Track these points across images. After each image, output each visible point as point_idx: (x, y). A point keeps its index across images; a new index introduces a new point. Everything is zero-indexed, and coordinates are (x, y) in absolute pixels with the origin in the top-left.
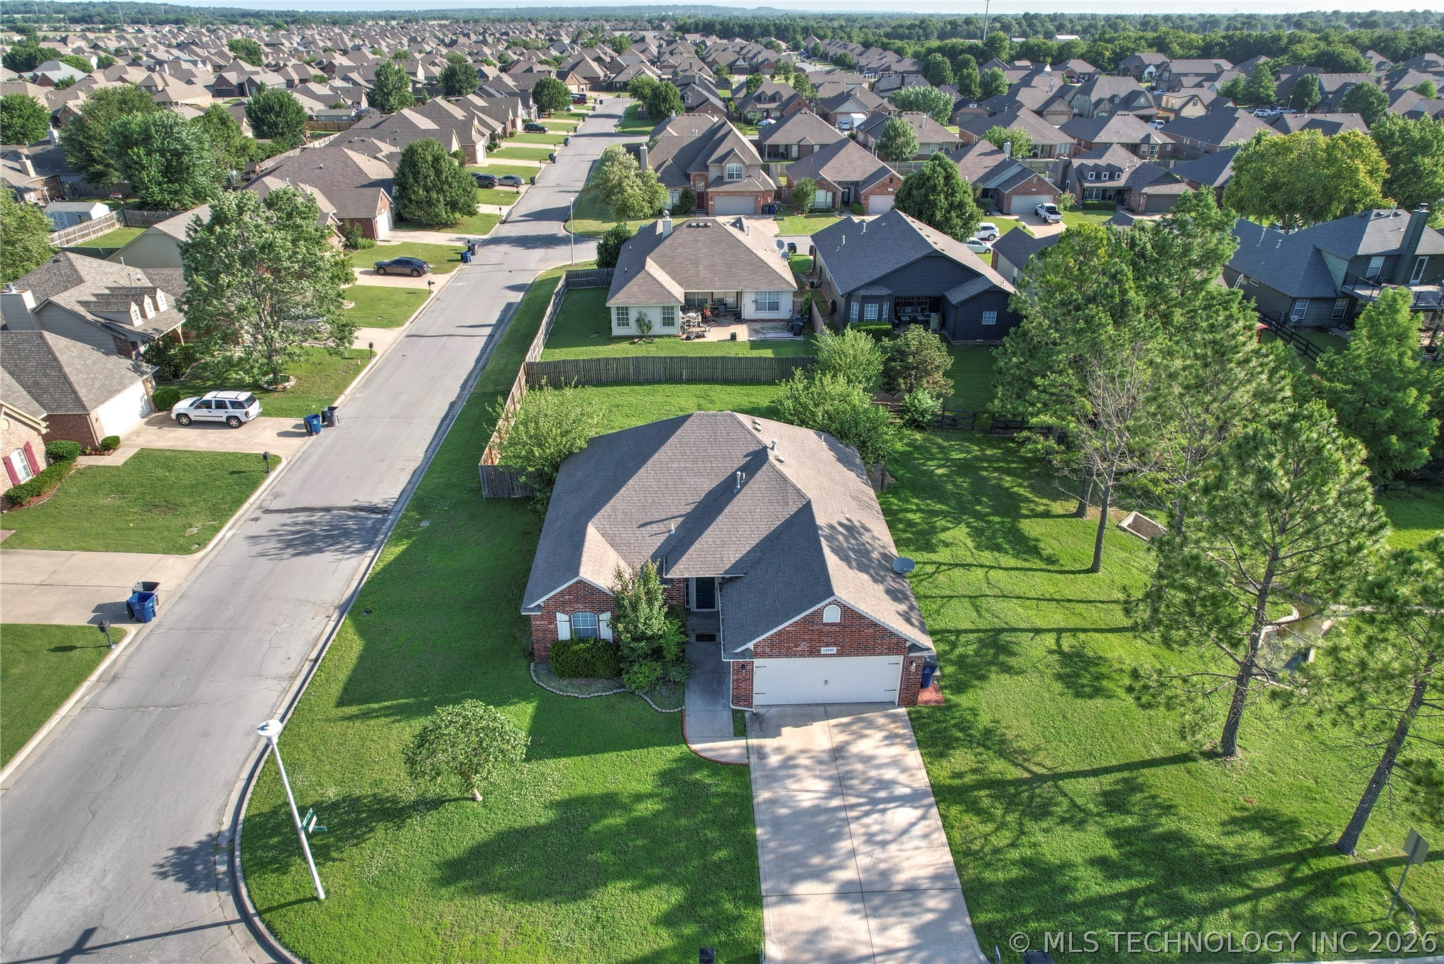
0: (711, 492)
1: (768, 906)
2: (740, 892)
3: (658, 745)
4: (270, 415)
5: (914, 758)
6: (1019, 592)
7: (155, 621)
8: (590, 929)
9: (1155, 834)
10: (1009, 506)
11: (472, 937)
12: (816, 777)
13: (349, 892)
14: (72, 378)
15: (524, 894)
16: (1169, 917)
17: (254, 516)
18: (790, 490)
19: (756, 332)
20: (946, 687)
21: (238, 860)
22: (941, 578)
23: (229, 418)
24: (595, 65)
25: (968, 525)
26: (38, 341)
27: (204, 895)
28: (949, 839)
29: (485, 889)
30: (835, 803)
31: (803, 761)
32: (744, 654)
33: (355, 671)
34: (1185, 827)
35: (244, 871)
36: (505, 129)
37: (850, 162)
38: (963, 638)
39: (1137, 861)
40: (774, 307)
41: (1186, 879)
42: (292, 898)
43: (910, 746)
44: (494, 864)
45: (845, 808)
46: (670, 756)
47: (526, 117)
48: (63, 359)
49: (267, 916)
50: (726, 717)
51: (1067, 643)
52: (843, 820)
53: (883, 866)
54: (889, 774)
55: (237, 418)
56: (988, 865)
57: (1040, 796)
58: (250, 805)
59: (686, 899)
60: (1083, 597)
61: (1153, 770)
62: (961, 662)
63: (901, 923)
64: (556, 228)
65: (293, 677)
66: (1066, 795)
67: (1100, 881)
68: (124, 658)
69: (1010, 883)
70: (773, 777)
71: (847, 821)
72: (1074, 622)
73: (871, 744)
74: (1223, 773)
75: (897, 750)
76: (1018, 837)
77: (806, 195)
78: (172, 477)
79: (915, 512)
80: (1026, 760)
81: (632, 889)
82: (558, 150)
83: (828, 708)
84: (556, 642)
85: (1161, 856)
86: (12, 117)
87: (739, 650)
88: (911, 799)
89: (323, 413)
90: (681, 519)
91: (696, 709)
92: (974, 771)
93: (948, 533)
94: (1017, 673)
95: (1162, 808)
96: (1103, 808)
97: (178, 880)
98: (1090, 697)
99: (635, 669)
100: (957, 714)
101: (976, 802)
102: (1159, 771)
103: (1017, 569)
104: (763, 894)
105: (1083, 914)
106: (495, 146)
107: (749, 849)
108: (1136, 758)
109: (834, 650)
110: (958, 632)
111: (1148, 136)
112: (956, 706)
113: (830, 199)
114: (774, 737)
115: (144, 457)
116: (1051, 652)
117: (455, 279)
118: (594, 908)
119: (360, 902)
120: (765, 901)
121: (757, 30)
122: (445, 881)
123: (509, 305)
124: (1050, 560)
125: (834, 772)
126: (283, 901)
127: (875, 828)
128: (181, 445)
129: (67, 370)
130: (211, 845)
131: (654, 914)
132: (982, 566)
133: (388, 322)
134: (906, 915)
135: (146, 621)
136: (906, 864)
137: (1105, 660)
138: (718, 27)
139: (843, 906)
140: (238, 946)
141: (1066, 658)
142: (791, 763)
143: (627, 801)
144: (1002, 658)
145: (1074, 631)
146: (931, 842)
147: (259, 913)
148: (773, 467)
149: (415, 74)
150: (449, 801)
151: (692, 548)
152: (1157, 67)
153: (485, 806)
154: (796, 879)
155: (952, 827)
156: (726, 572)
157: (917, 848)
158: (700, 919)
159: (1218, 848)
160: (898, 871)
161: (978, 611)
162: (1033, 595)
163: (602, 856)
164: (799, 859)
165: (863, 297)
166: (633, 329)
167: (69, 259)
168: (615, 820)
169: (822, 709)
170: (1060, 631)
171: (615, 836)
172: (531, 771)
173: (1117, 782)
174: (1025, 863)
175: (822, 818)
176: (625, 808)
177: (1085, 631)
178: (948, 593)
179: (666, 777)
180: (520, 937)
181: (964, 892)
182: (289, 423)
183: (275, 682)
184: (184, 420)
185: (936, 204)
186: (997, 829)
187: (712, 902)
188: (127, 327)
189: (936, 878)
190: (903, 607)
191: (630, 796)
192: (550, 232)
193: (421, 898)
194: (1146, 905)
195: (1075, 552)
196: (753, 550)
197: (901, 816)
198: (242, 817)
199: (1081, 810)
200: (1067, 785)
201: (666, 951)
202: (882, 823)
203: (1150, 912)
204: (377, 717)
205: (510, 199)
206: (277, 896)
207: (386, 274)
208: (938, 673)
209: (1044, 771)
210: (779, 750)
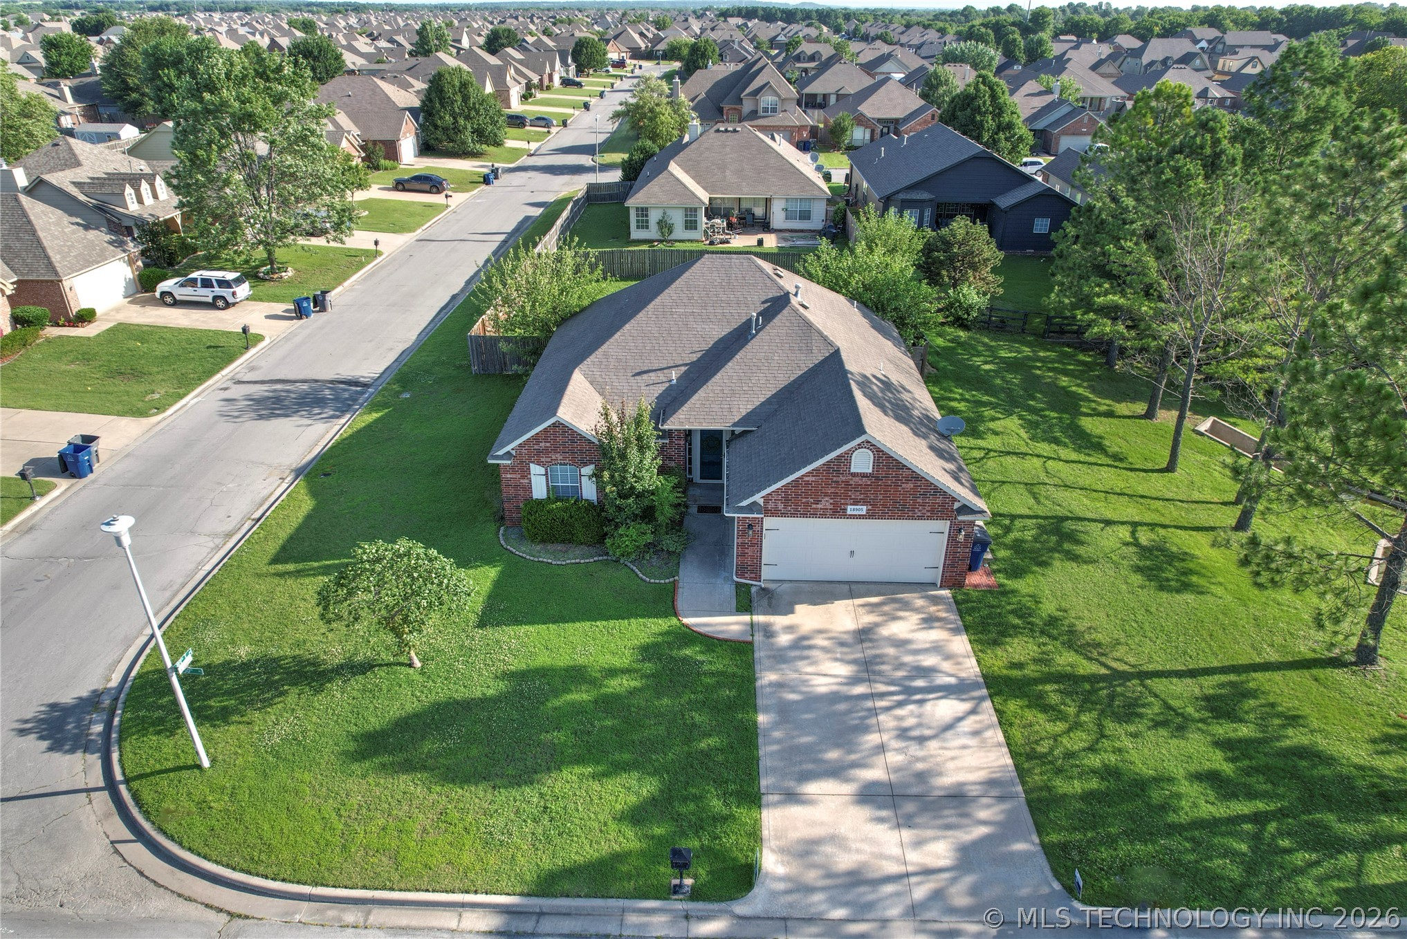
0: (721, 340)
1: (768, 805)
2: (732, 787)
3: (643, 616)
4: (261, 300)
5: (961, 644)
6: (1081, 483)
7: (91, 477)
8: (534, 820)
9: (1281, 748)
10: (1068, 404)
11: (381, 822)
12: (836, 660)
13: (240, 761)
14: (46, 243)
15: (455, 775)
16: (1315, 850)
17: (224, 386)
18: (815, 336)
19: (785, 240)
20: (999, 571)
21: (116, 720)
22: (990, 464)
23: (215, 298)
24: (637, 37)
25: (1021, 417)
26: (13, 203)
27: (68, 757)
28: (1007, 737)
29: (408, 767)
30: (859, 690)
31: (820, 641)
32: (752, 507)
33: (299, 530)
34: (1322, 743)
35: (121, 732)
36: (541, 80)
37: (891, 100)
38: (1018, 523)
39: (1261, 778)
40: (805, 215)
41: (1330, 804)
42: (170, 765)
43: (956, 631)
44: (423, 738)
45: (872, 696)
46: (655, 629)
47: (564, 74)
48: (38, 223)
49: (135, 785)
50: (728, 590)
51: (1144, 537)
52: (869, 710)
53: (920, 766)
54: (929, 661)
55: (223, 298)
56: (1059, 771)
57: (1122, 695)
58: (146, 661)
59: (661, 791)
60: (1159, 494)
61: (1268, 675)
62: (1017, 546)
63: (945, 837)
64: (585, 160)
65: (229, 535)
66: (1156, 696)
67: (1212, 799)
68: (47, 510)
69: (1088, 796)
70: (781, 657)
71: (874, 712)
72: (1149, 517)
73: (904, 627)
74: (1362, 683)
75: (936, 635)
76: (1097, 741)
77: (844, 130)
78: (144, 348)
79: (959, 401)
80: (1103, 655)
81: (594, 776)
82: (593, 101)
83: (853, 587)
84: (529, 500)
85: (1294, 774)
86: (60, 55)
87: (745, 503)
88: (958, 690)
89: (315, 298)
90: (684, 369)
91: (690, 580)
92: (1035, 661)
93: (998, 422)
94: (1085, 562)
95: (1287, 718)
96: (1208, 714)
97: (42, 738)
98: (1178, 591)
99: (620, 531)
100: (1014, 600)
101: (1041, 696)
102: (1277, 676)
103: (1080, 462)
104: (763, 790)
105: (1193, 839)
106: (531, 95)
107: (748, 737)
108: (1243, 660)
109: (863, 510)
110: (1013, 517)
111: (1206, 90)
112: (1013, 592)
113: (868, 136)
114: (785, 614)
115: (121, 331)
116: (1127, 544)
117: (475, 197)
118: (541, 795)
119: (250, 774)
120: (765, 799)
121: (799, 16)
122: (360, 755)
123: (527, 218)
124: (1117, 457)
125: (859, 655)
126: (158, 767)
127: (911, 722)
128: (161, 322)
129: (41, 234)
130: (92, 702)
131: (618, 807)
132: (1038, 456)
133: (398, 228)
134: (949, 827)
135: (80, 477)
136: (951, 765)
137: (1193, 556)
138: (761, 13)
139: (865, 812)
140: (93, 818)
141: (1145, 551)
142: (806, 643)
143: (598, 675)
144: (1066, 546)
145: (1152, 526)
146: (984, 741)
147: (127, 781)
148: (796, 311)
149: (459, 41)
150: (381, 665)
151: (696, 397)
152: (1209, 42)
153: (422, 673)
154: (806, 777)
155: (1011, 725)
156: (735, 425)
157: (964, 747)
158: (677, 818)
159: (1372, 769)
160: (940, 774)
161: (1035, 498)
162: (1100, 487)
163: (558, 737)
164: (808, 752)
165: (903, 201)
166: (653, 232)
167: (68, 144)
168: (580, 696)
169: (847, 587)
170: (1135, 525)
171: (578, 714)
172: (482, 638)
173: (1222, 686)
174: (1109, 772)
175: (842, 707)
176: (593, 682)
177: (1164, 526)
178: (999, 478)
179: (648, 651)
180: (443, 826)
181: (1029, 803)
182: (279, 308)
183: (208, 539)
184: (169, 300)
185: (982, 126)
186: (1070, 730)
187: (695, 796)
188: (121, 210)
189: (991, 783)
190: (950, 466)
191: (602, 670)
192: (577, 163)
193: (328, 773)
194: (1281, 834)
195: (1146, 452)
196: (768, 402)
197: (946, 709)
198: (134, 673)
199: (1177, 714)
200: (1158, 685)
201: (628, 854)
202: (920, 716)
203: (1285, 843)
204: (314, 575)
205: (539, 137)
206: (152, 761)
207: (404, 190)
208: (988, 556)
209: (1126, 668)
210: (790, 629)
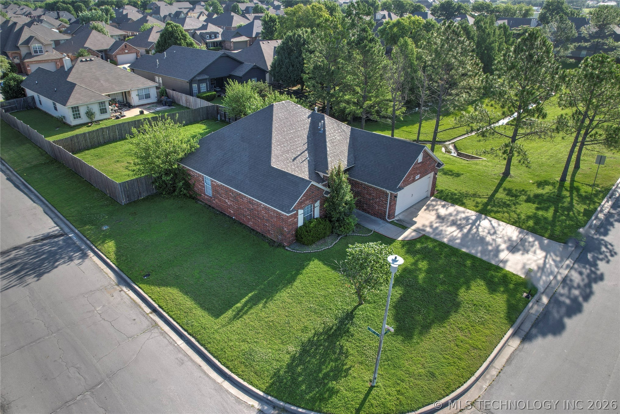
1: (504, 267)
5: (459, 208)
8: (479, 310)
12: (447, 227)
19: (150, 109)
30: (465, 230)
31: (436, 225)
34: (534, 192)
37: (98, 40)
40: (148, 96)
43: (452, 206)
44: (412, 317)
45: (470, 230)
46: (399, 246)
50: (390, 226)
52: (475, 234)
53: (505, 239)
54: (462, 215)
59: (484, 280)
65: (155, 326)
66: (502, 199)
67: (546, 212)
70: (437, 234)
73: (443, 211)
75: (451, 209)
76: (515, 213)
84: (297, 228)
87: (398, 187)
88: (479, 219)
90: (307, 152)
91: (377, 229)
95: (522, 191)
96: (514, 198)
102: (505, 184)
104: (496, 265)
109: (419, 176)
114: (415, 223)
120: (500, 266)
125: (449, 223)
127: (486, 231)
131: (485, 291)
136: (509, 235)
139: (518, 254)
142: (434, 227)
146: (503, 227)
150: (353, 311)
156: (347, 166)
159: (548, 193)
160: (511, 237)
163: (440, 288)
164: (486, 250)
165: (199, 80)
166: (84, 119)
168: (422, 275)
169: (412, 208)
171: (432, 279)
173: (504, 191)
175: (470, 236)
181: (532, 232)
183: (148, 334)
187: (491, 276)
196: (349, 154)
199: (511, 200)
200: (498, 197)
201: (508, 298)
202: (485, 228)
210: (424, 226)
